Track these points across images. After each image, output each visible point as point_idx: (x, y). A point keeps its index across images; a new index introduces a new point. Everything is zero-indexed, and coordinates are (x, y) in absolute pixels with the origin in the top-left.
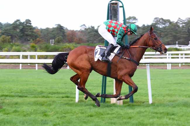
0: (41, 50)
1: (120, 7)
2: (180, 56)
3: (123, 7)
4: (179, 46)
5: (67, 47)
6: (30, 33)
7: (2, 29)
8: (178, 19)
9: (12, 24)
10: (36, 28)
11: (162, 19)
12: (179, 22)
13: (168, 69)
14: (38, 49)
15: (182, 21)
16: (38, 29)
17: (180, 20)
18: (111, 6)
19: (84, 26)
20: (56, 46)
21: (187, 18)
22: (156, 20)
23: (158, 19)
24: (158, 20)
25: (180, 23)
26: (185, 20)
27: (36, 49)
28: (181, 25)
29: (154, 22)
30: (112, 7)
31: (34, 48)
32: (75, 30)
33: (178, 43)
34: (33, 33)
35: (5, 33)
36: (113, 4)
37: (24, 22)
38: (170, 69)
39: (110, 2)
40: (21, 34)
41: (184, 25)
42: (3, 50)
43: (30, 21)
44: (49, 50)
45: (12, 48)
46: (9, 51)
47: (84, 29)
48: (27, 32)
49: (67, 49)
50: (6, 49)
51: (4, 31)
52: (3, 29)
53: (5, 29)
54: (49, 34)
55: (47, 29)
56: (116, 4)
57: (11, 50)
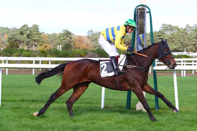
0: (51, 55)
1: (147, 12)
2: (193, 63)
3: (149, 12)
4: (186, 53)
5: (77, 53)
6: (37, 38)
7: (9, 34)
8: (186, 26)
9: (20, 29)
10: (43, 33)
11: (170, 26)
12: (187, 28)
13: (182, 76)
14: (48, 55)
15: (190, 27)
16: (45, 35)
17: (188, 27)
18: (137, 11)
19: (91, 32)
20: (66, 51)
21: (195, 25)
22: (164, 27)
23: (166, 25)
24: (166, 27)
25: (188, 30)
26: (193, 27)
27: (46, 54)
28: (190, 32)
29: (162, 29)
30: (139, 13)
31: (44, 54)
32: (82, 36)
33: (186, 50)
34: (41, 38)
35: (12, 38)
36: (140, 9)
37: (31, 28)
38: (185, 76)
39: (137, 8)
40: (28, 39)
41: (192, 32)
42: (13, 55)
43: (38, 27)
44: (59, 55)
45: (22, 53)
46: (19, 56)
47: (91, 34)
48: (34, 37)
49: (77, 55)
50: (16, 54)
51: (11, 36)
52: (11, 34)
53: (12, 34)
54: (56, 40)
55: (54, 35)
56: (143, 9)
57: (21, 55)
